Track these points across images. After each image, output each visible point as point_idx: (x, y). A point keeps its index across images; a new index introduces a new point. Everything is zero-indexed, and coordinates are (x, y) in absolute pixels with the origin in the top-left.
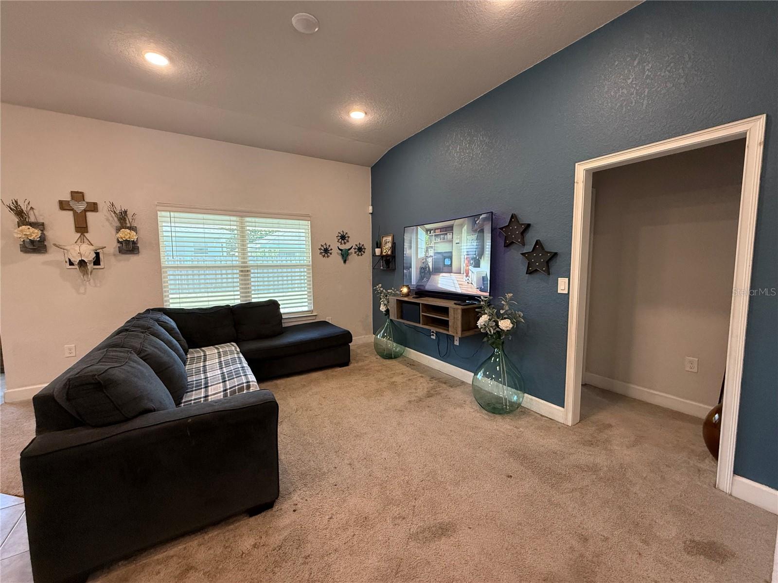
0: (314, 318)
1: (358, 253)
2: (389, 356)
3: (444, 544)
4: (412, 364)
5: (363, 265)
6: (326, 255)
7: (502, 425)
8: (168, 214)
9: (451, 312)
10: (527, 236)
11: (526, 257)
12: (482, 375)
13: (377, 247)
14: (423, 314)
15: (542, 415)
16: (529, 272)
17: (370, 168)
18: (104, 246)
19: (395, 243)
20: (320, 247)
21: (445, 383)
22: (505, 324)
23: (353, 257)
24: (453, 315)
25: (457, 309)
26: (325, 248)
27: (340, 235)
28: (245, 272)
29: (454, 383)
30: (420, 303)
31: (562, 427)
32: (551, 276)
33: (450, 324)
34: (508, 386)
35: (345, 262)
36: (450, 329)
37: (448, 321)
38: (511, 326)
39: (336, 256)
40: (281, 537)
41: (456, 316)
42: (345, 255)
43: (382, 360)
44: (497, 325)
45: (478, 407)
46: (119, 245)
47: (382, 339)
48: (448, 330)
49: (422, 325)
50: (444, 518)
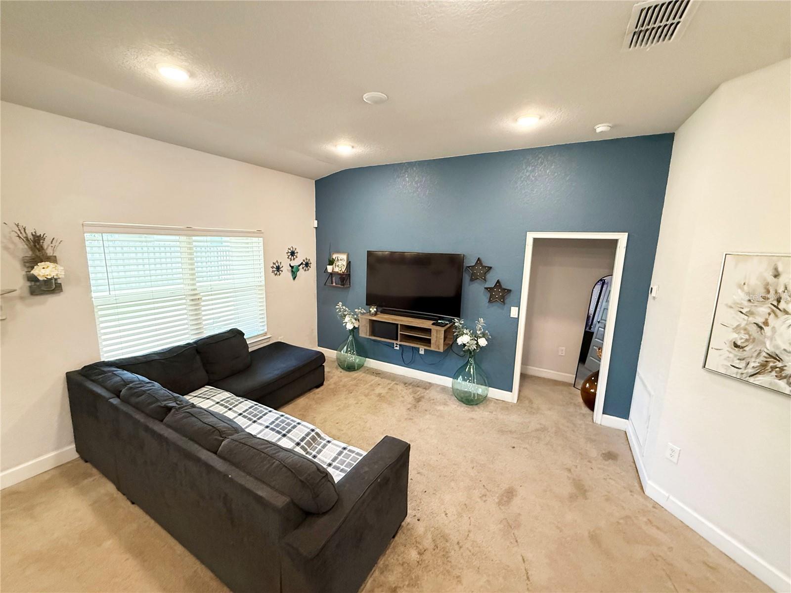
0: (268, 340)
1: (305, 268)
2: (350, 368)
4: (377, 373)
6: (278, 273)
7: (479, 413)
8: (98, 236)
9: (434, 333)
10: (488, 275)
11: (489, 291)
12: (462, 379)
13: (329, 265)
14: (401, 333)
16: (490, 301)
17: (314, 181)
18: (15, 288)
19: (350, 262)
20: (272, 265)
21: (418, 386)
22: (483, 342)
23: (301, 273)
24: (435, 335)
25: (440, 330)
26: (277, 265)
27: (290, 251)
29: (428, 386)
30: (398, 324)
32: (506, 306)
33: (432, 342)
35: (294, 278)
36: (432, 345)
37: (430, 339)
38: (486, 343)
39: (286, 272)
41: (438, 336)
42: (294, 271)
43: (347, 373)
44: (477, 343)
45: (458, 403)
46: (29, 284)
48: (430, 347)
49: (400, 341)
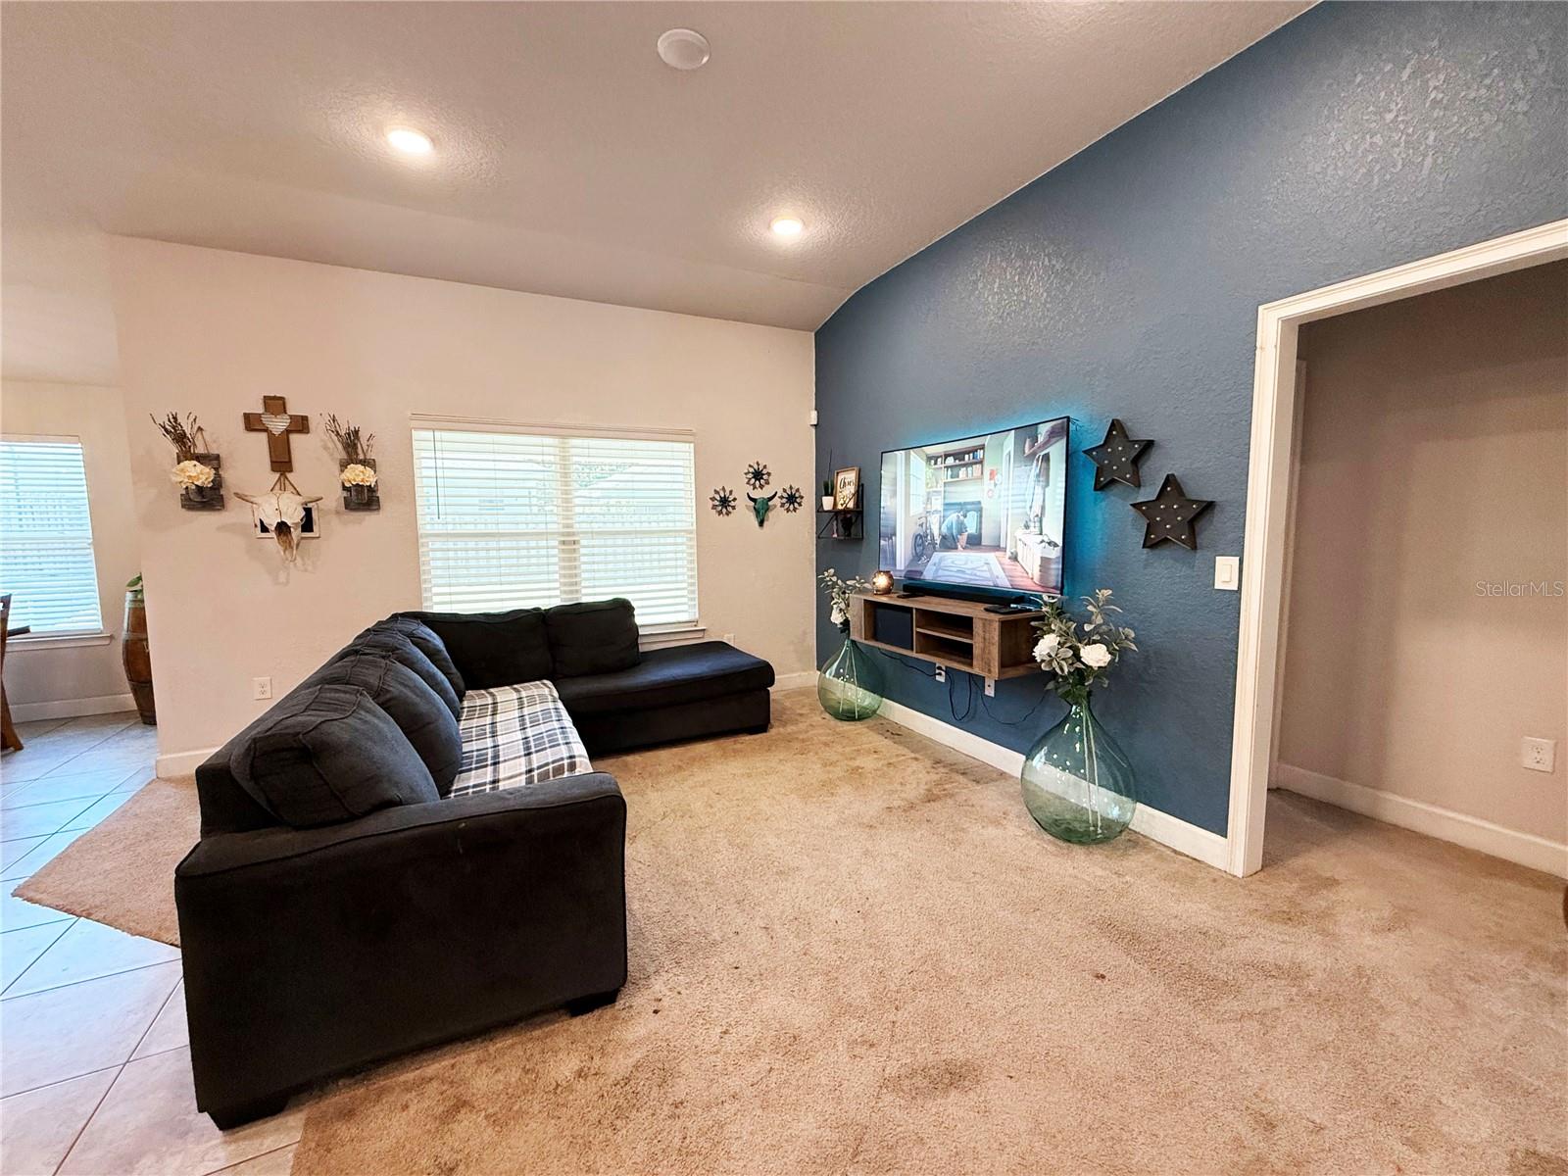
0: (700, 635)
1: (787, 505)
2: (849, 716)
3: (954, 1105)
4: (896, 733)
5: (797, 530)
6: (724, 511)
7: (1085, 867)
8: (429, 435)
9: (978, 627)
10: (1145, 467)
11: (1143, 512)
12: (1043, 760)
13: (827, 494)
14: (919, 630)
15: (1175, 851)
16: (1149, 544)
17: (813, 334)
18: (319, 496)
19: (863, 485)
20: (712, 494)
21: (963, 774)
22: (1096, 656)
23: (778, 515)
24: (981, 632)
25: (991, 621)
26: (723, 496)
27: (751, 470)
28: (569, 543)
29: (982, 775)
30: (912, 608)
31: (1221, 879)
32: (1199, 553)
33: (976, 651)
34: (1100, 785)
35: (761, 524)
36: (975, 663)
37: (971, 646)
38: (1109, 657)
39: (744, 513)
40: (631, 1062)
41: (987, 637)
42: (761, 510)
43: (833, 722)
44: (1077, 656)
45: (1034, 828)
46: (345, 494)
47: (835, 679)
48: (971, 665)
49: (917, 652)
50: (955, 1052)
